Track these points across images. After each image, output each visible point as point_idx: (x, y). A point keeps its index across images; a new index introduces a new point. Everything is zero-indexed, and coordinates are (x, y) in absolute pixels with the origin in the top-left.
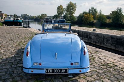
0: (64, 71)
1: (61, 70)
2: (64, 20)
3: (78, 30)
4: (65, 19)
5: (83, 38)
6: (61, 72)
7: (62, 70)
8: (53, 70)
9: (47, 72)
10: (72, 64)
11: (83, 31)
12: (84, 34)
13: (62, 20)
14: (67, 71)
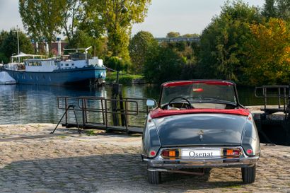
13: (80, 64)
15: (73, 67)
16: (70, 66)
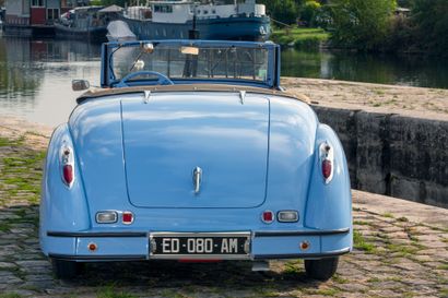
0: (234, 243)
1: (218, 240)
2: (256, 21)
3: (384, 110)
4: (261, 10)
5: (430, 187)
6: (217, 250)
7: (224, 241)
8: (183, 240)
9: (159, 250)
10: (268, 216)
11: (423, 125)
12: (433, 153)
14: (247, 243)
15: (213, 16)
16: (210, 14)
